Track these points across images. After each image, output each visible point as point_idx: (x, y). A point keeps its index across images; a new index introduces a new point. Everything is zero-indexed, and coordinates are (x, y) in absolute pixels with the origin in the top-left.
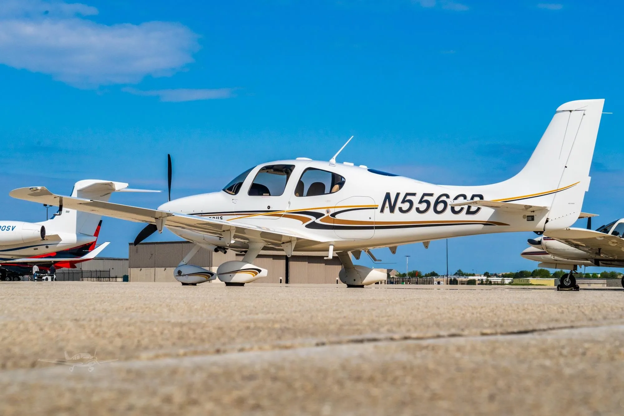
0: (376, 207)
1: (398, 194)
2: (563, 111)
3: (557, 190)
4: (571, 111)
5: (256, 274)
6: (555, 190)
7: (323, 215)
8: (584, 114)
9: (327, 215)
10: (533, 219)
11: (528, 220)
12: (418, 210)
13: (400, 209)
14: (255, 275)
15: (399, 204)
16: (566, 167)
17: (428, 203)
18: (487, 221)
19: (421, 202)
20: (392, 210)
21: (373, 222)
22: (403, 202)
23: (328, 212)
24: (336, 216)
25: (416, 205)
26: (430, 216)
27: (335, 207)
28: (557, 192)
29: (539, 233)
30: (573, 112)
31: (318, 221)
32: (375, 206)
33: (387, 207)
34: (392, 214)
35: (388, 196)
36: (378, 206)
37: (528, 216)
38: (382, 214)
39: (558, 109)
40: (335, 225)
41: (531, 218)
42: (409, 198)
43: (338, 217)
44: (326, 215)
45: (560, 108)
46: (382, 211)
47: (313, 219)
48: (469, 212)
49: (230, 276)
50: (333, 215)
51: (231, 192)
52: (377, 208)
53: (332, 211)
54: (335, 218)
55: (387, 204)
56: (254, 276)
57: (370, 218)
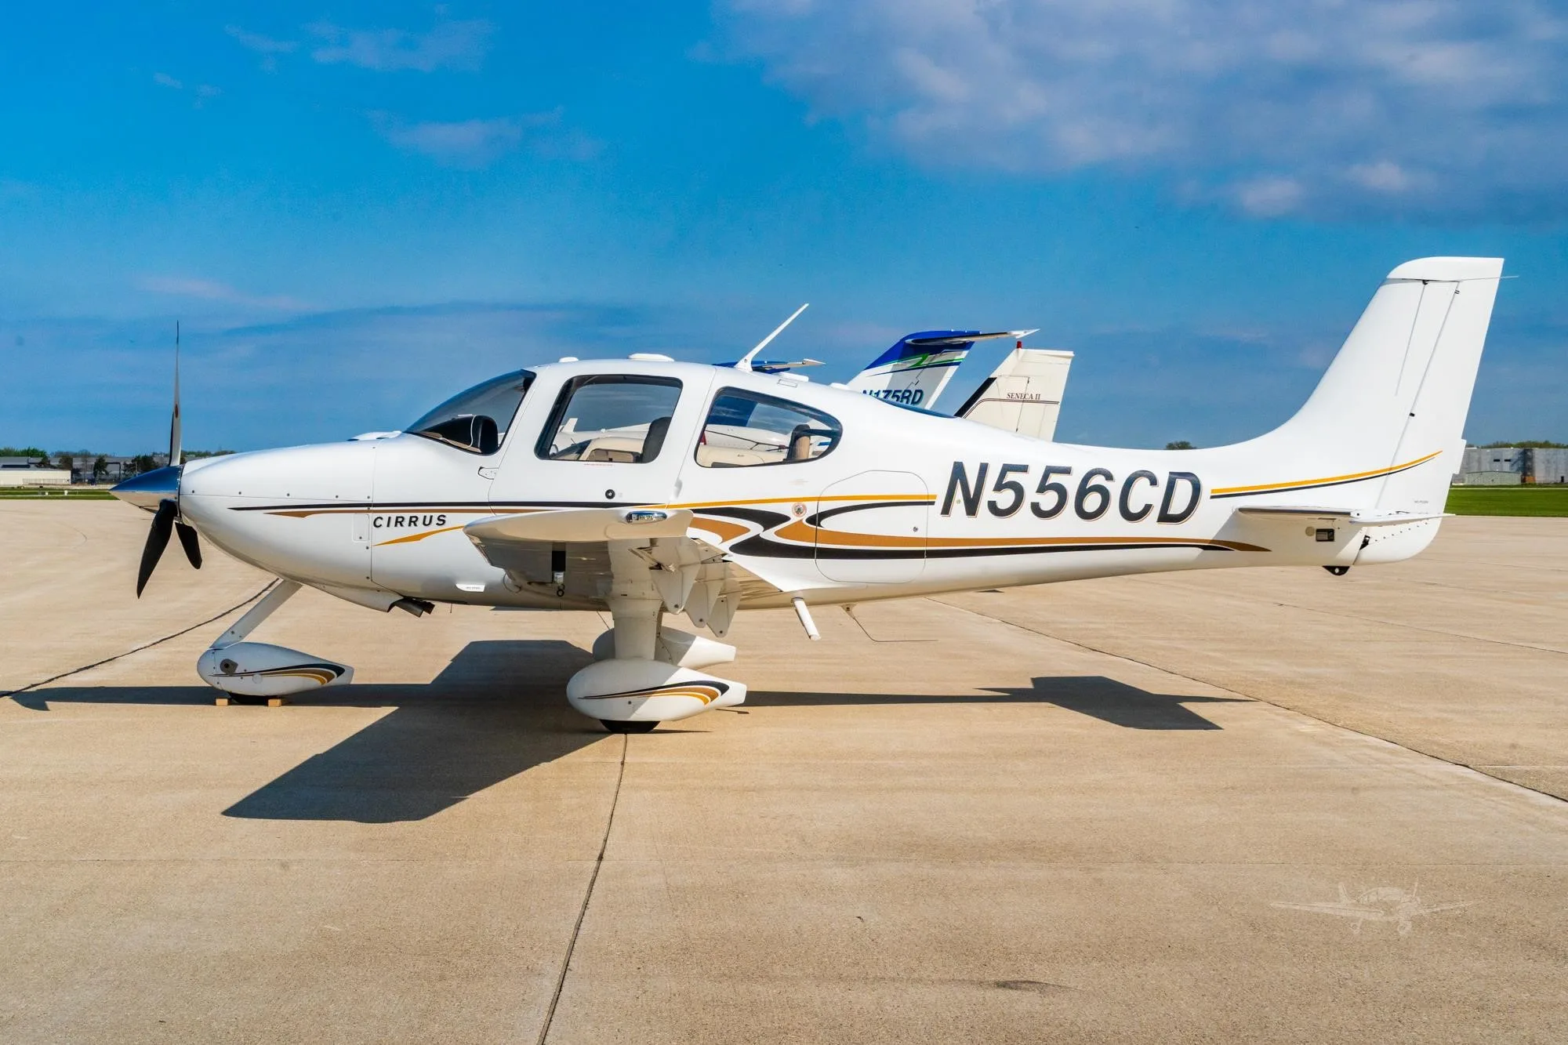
0: (930, 500)
1: (983, 469)
2: (1404, 280)
3: (1391, 469)
4: (1425, 282)
5: (713, 697)
6: (1386, 470)
7: (787, 519)
8: (1457, 292)
9: (798, 519)
10: (1331, 539)
11: (1318, 541)
12: (1036, 508)
13: (993, 507)
14: (709, 699)
15: (988, 494)
16: (1412, 415)
17: (1061, 491)
18: (1211, 539)
19: (1042, 489)
20: (971, 507)
21: (922, 539)
22: (999, 487)
23: (799, 511)
24: (822, 523)
25: (1031, 496)
26: (1067, 525)
27: (819, 499)
28: (1389, 474)
29: (1337, 571)
30: (1430, 284)
31: (770, 535)
32: (928, 497)
33: (959, 502)
34: (971, 519)
35: (958, 471)
36: (935, 497)
37: (1318, 531)
38: (945, 518)
39: (1393, 274)
40: (819, 545)
41: (1328, 535)
42: (1011, 477)
43: (827, 524)
44: (794, 519)
45: (1398, 272)
46: (946, 510)
47: (755, 529)
48: (1165, 517)
49: (630, 703)
50: (815, 520)
51: (469, 447)
52: (932, 503)
53: (811, 509)
54: (818, 528)
55: (959, 494)
56: (706, 702)
57: (916, 529)
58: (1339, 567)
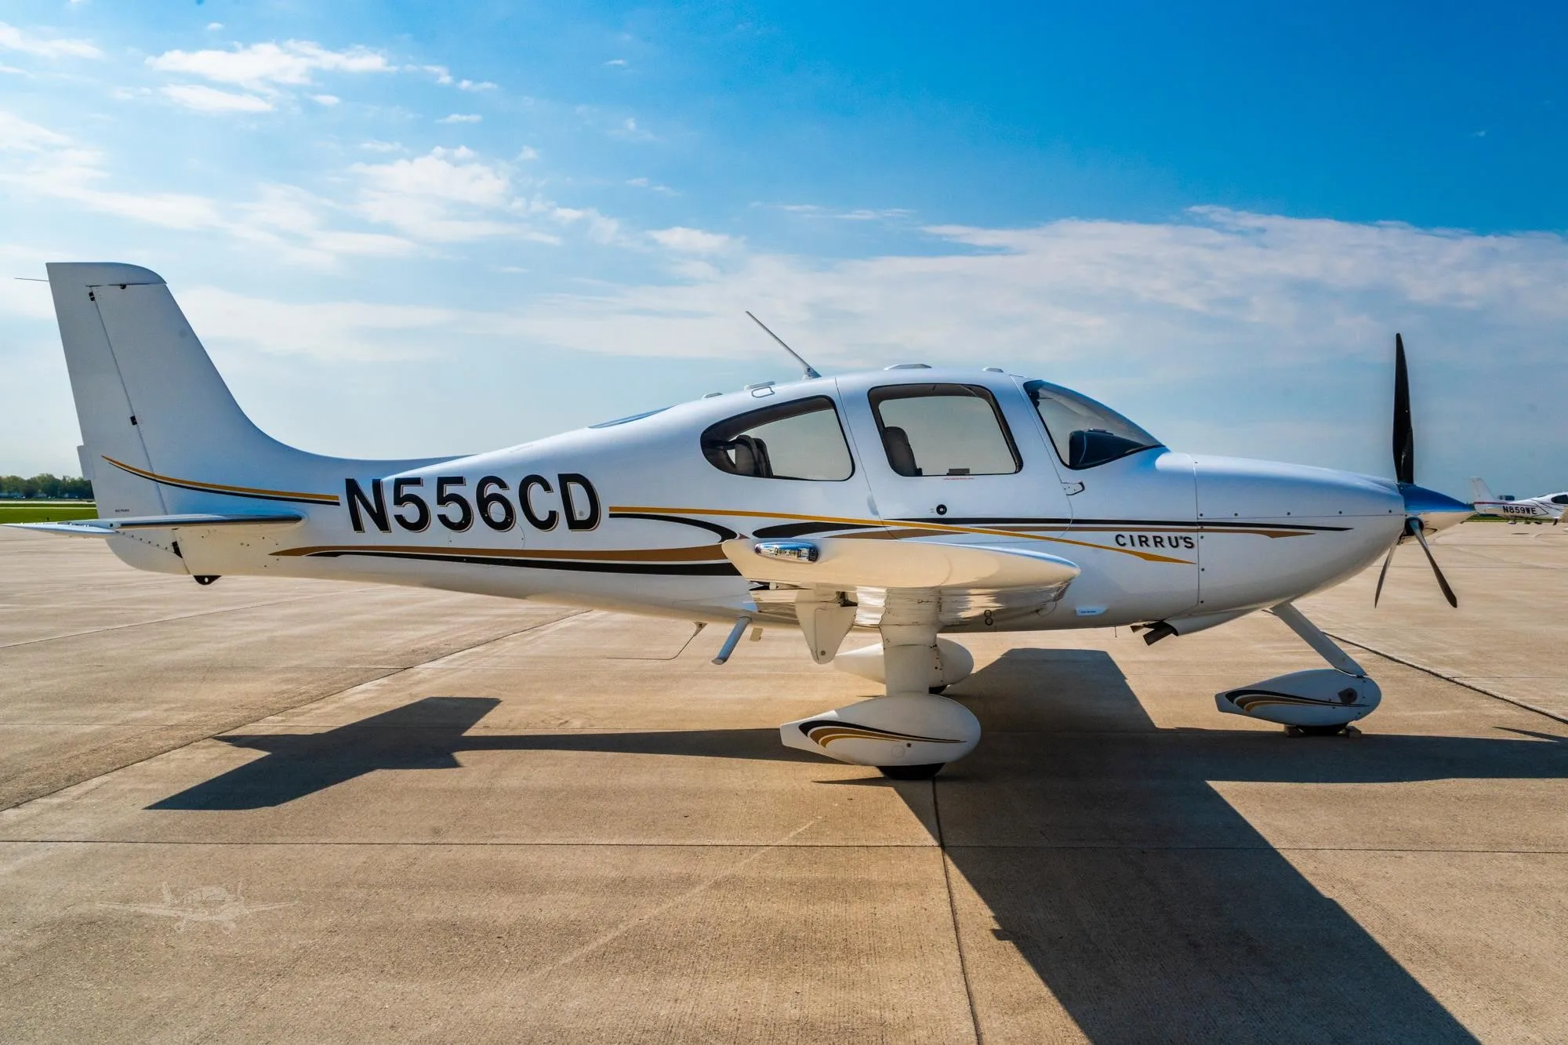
58: (209, 577)
